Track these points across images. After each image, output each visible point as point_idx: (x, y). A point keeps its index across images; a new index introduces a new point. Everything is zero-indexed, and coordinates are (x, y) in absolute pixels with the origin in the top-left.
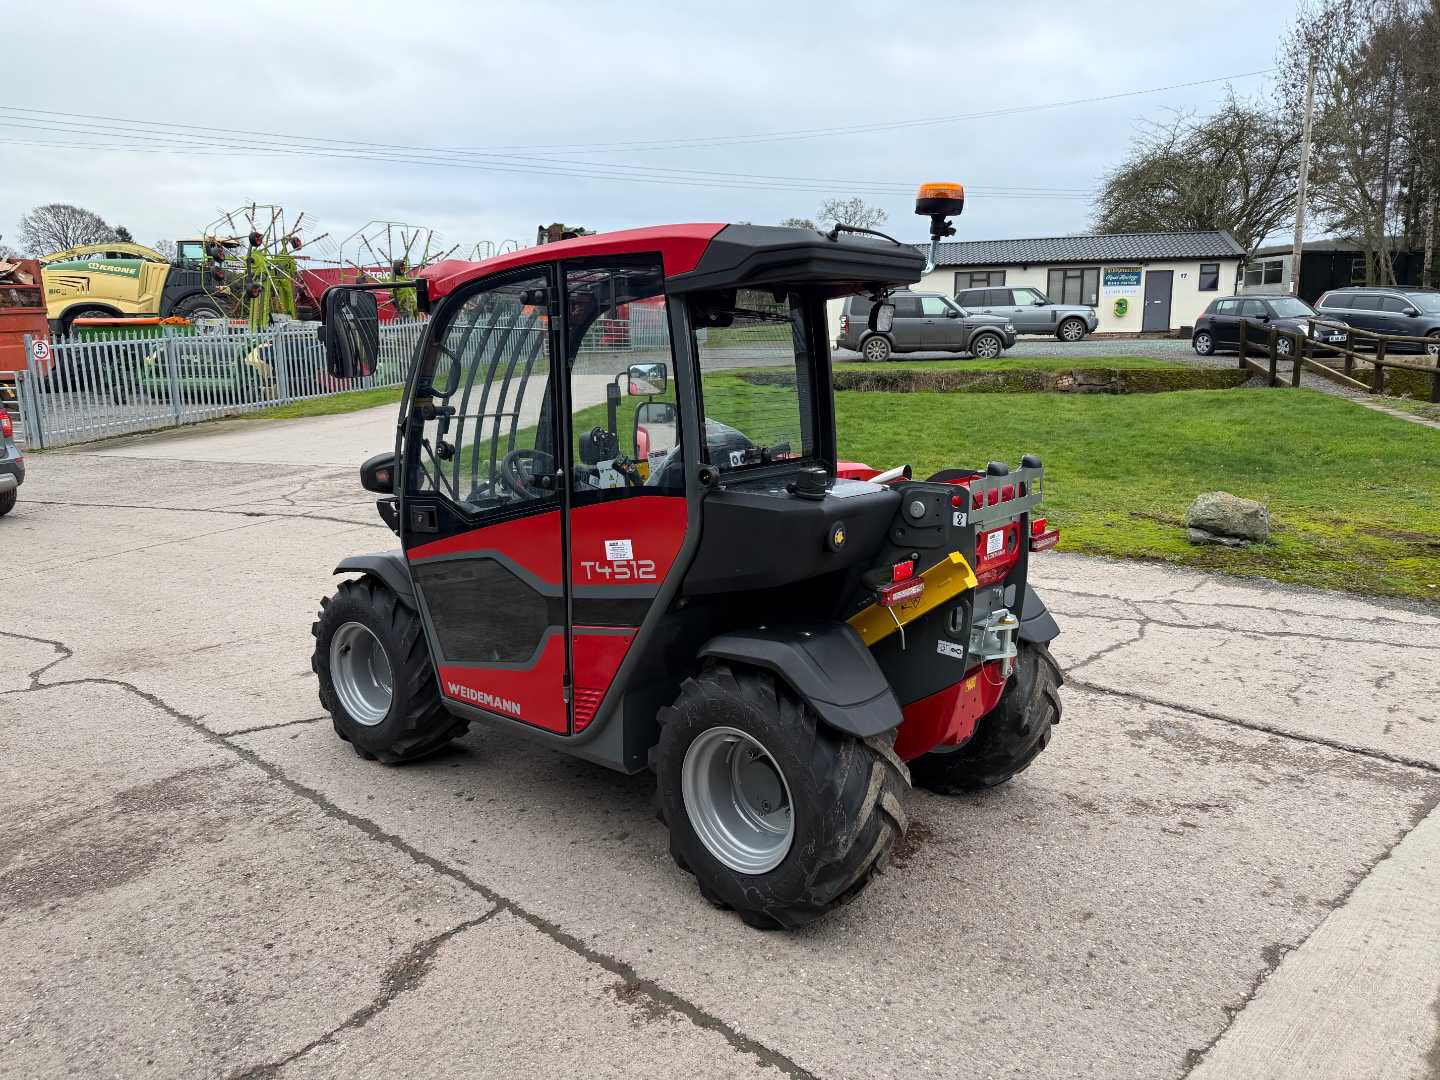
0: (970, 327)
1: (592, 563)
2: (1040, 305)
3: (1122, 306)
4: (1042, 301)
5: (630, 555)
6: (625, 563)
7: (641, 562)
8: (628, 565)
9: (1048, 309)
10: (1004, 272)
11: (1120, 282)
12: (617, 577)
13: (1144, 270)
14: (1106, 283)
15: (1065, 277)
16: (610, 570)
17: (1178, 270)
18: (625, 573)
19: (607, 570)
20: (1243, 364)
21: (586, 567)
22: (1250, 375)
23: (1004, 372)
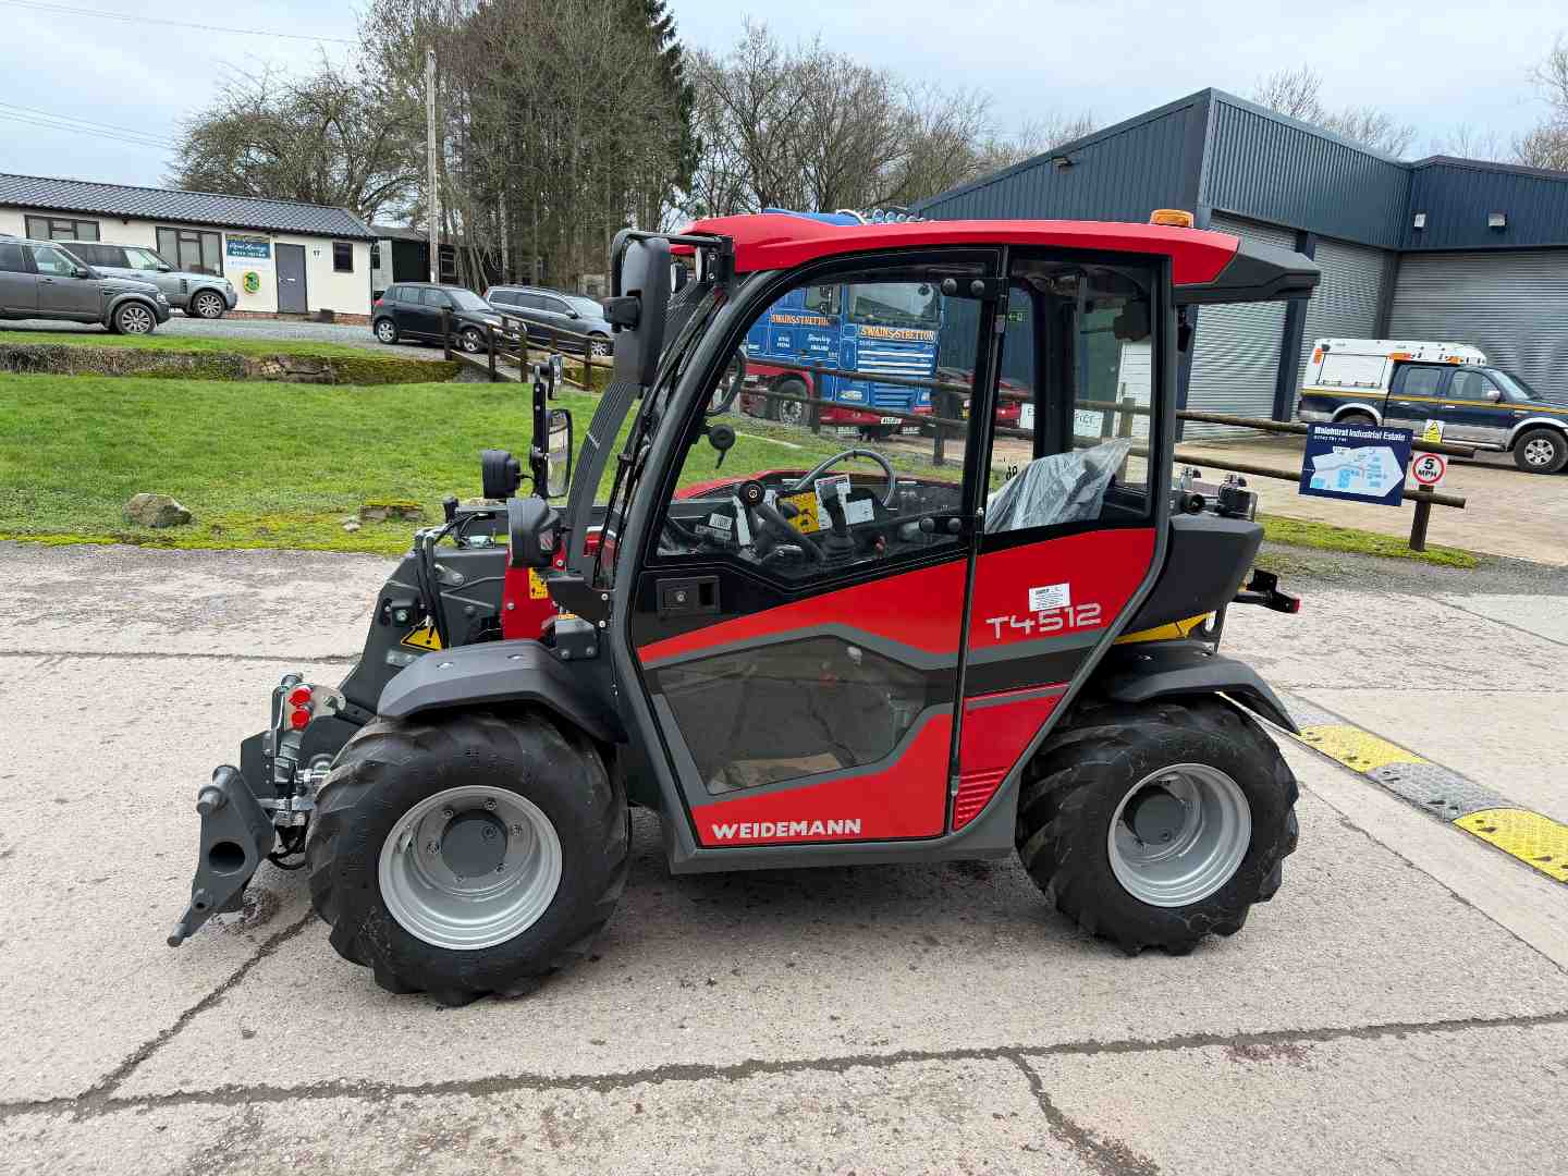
0: (109, 293)
1: (1006, 619)
2: (165, 271)
3: (252, 281)
4: (166, 267)
5: (1065, 601)
6: (1058, 611)
7: (1080, 608)
8: (1063, 613)
9: (175, 277)
10: (97, 224)
11: (246, 253)
12: (1042, 629)
13: (273, 242)
14: (230, 252)
15: (179, 239)
16: (1033, 623)
17: (311, 245)
18: (1057, 623)
19: (1028, 624)
20: (449, 357)
21: (993, 625)
22: (459, 368)
23: (195, 354)
